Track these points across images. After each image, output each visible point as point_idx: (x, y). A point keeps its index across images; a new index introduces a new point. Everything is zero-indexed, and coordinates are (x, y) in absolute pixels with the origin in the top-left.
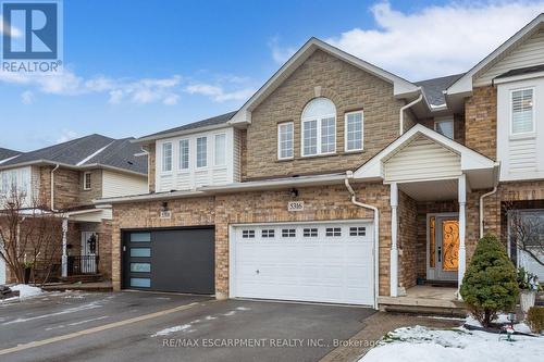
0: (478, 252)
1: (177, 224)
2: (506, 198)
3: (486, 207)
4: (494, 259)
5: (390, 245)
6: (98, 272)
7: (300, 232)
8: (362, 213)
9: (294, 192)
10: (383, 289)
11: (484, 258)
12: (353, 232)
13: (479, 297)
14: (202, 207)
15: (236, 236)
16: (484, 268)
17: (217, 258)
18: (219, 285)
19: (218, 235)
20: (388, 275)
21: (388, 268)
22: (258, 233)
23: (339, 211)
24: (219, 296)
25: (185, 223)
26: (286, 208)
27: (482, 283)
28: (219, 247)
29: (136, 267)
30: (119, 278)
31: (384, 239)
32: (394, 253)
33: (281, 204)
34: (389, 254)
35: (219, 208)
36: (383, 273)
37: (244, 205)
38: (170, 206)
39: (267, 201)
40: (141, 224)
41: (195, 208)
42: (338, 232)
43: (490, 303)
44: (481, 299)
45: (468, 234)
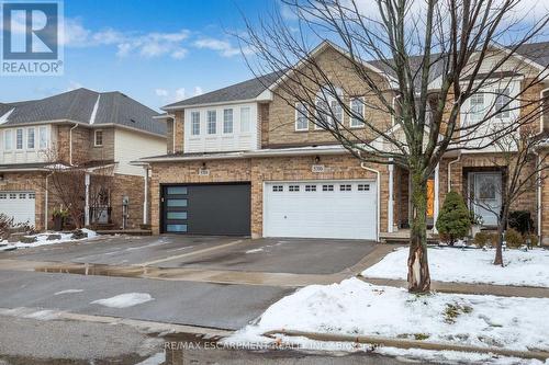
0: (447, 201)
1: (215, 180)
2: (466, 165)
3: (453, 171)
4: (455, 205)
5: (388, 197)
6: (110, 222)
7: (319, 188)
8: (368, 175)
9: (317, 158)
10: (383, 228)
11: (450, 204)
12: (360, 188)
13: (447, 228)
14: (238, 168)
15: (268, 190)
16: (450, 211)
17: (253, 207)
18: (254, 227)
19: (253, 189)
20: (387, 218)
21: (387, 213)
22: (286, 188)
23: (351, 172)
24: (254, 236)
25: (222, 180)
26: (310, 170)
27: (449, 219)
28: (254, 198)
29: (171, 216)
30: (158, 224)
31: (384, 192)
32: (391, 203)
33: (307, 167)
34: (387, 203)
35: (255, 169)
36: (383, 216)
37: (275, 166)
38: (208, 165)
39: (295, 165)
40: (180, 180)
41: (231, 168)
42: (349, 188)
43: (453, 231)
44: (448, 229)
45: (440, 190)
